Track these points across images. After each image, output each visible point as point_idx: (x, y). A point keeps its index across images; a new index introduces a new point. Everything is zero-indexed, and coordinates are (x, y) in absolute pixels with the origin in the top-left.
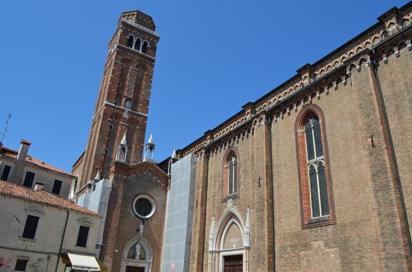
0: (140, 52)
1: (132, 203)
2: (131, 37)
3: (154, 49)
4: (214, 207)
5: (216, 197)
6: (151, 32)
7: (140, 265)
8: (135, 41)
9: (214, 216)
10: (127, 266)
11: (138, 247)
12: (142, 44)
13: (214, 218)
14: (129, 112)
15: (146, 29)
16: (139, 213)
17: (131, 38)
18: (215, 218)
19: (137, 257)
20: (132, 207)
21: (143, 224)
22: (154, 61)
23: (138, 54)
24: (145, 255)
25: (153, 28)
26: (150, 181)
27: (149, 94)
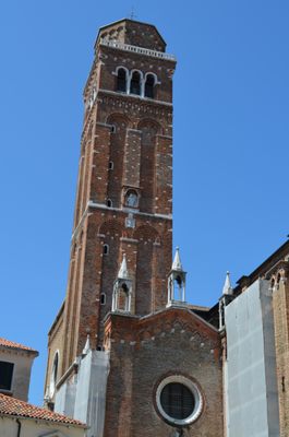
0: (142, 97)
1: (154, 395)
2: (121, 71)
3: (168, 86)
6: (157, 54)
8: (129, 78)
12: (143, 82)
14: (135, 216)
15: (148, 52)
16: (170, 414)
17: (122, 73)
20: (155, 402)
22: (170, 109)
23: (139, 102)
25: (162, 46)
26: (185, 346)
27: (169, 175)
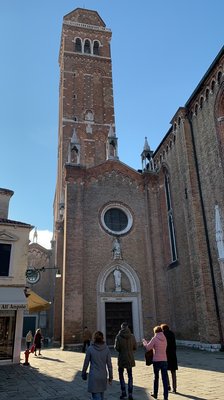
0: (92, 55)
1: (100, 217)
2: (78, 40)
3: (108, 48)
4: (213, 189)
5: (215, 173)
6: (100, 28)
7: (125, 300)
8: (83, 44)
9: (216, 203)
10: (107, 304)
11: (117, 273)
12: (92, 46)
13: (217, 207)
14: (92, 126)
15: (94, 28)
16: (112, 229)
18: (220, 206)
19: (118, 290)
20: (100, 221)
21: (119, 242)
22: (110, 61)
23: (90, 58)
24: (130, 284)
25: (104, 26)
27: (111, 100)
